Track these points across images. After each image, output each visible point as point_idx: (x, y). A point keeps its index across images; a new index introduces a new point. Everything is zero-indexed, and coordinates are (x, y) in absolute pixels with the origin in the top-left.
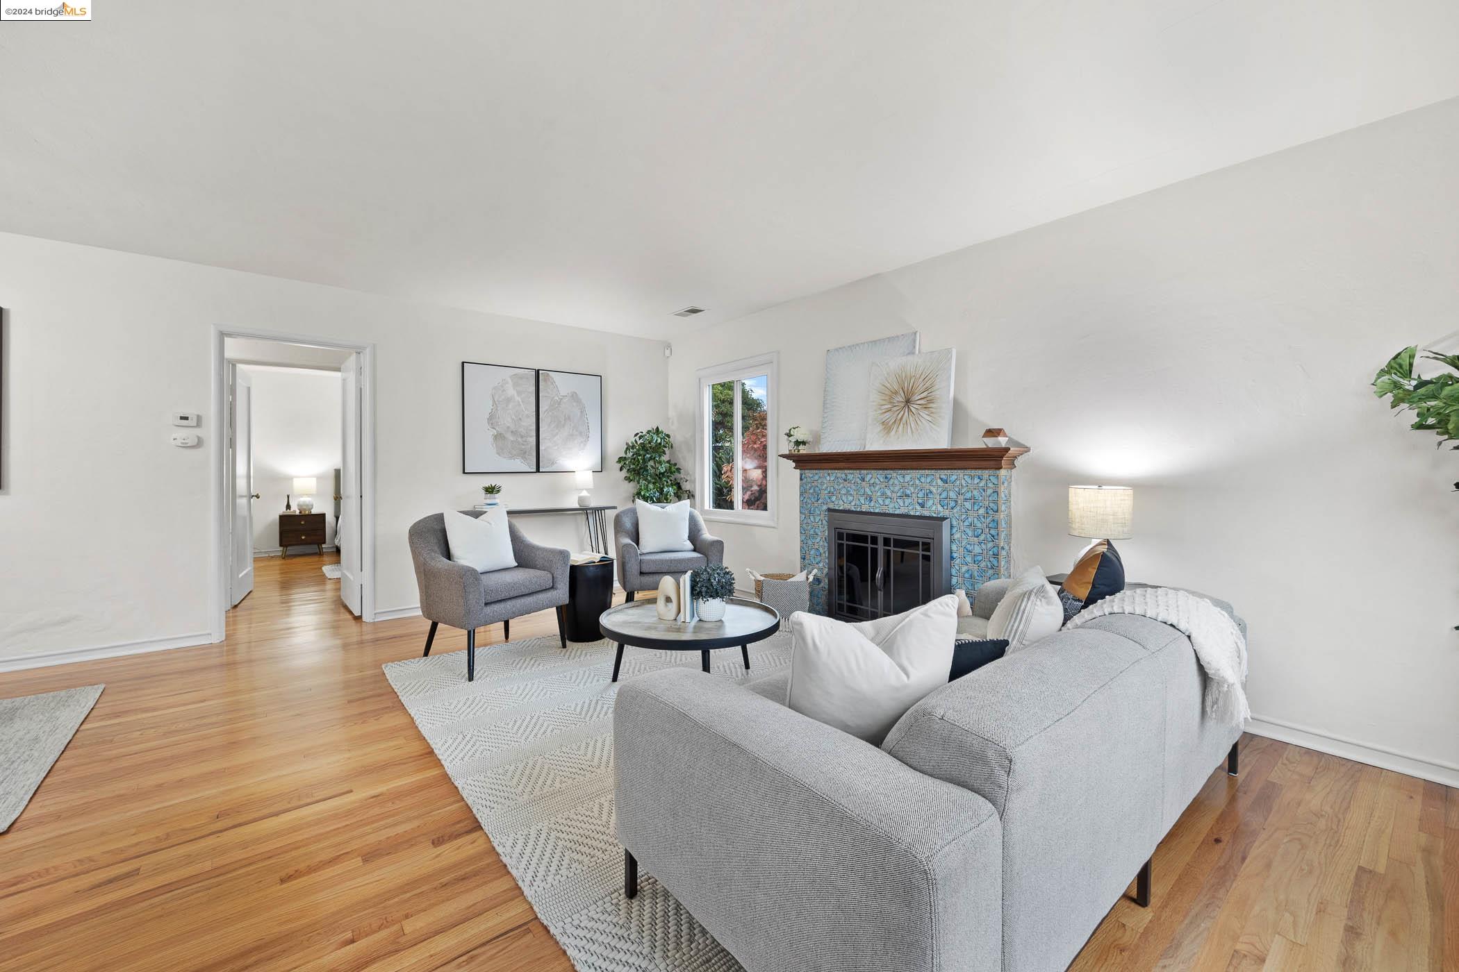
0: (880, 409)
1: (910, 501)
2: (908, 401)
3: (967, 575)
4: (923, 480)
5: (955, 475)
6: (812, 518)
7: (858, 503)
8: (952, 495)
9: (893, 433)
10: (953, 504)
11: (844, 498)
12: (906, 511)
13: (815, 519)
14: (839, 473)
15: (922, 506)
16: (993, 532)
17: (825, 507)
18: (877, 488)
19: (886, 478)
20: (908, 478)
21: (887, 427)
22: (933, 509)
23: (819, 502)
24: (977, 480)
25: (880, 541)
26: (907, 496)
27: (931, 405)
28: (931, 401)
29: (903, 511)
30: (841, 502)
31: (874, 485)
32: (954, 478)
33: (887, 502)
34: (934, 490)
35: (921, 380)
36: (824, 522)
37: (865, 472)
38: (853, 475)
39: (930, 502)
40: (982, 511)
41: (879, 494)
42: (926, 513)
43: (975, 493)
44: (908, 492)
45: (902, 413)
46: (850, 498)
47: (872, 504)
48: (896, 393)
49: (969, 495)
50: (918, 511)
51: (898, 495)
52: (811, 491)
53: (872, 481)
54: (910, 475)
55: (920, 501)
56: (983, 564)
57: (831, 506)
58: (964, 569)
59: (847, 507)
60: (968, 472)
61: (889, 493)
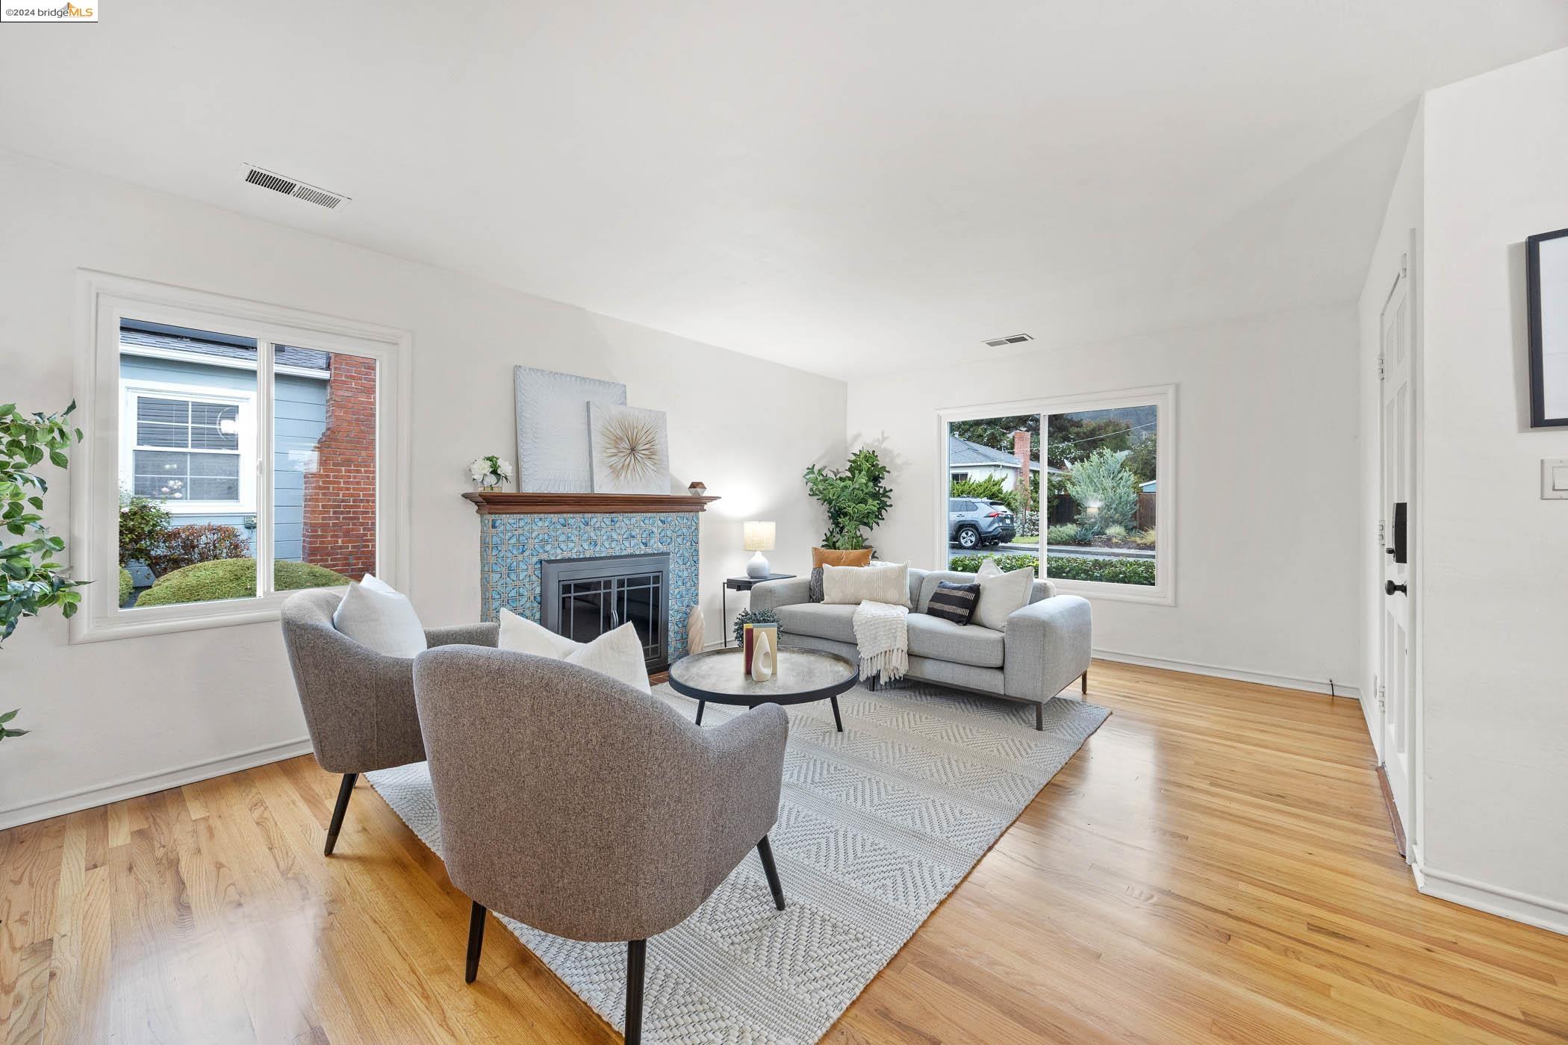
0: (605, 451)
1: (635, 541)
2: (633, 449)
3: (678, 596)
4: (646, 522)
5: (671, 517)
6: (513, 576)
7: (581, 549)
8: (669, 533)
9: (622, 477)
10: (669, 540)
11: (563, 546)
12: (632, 551)
13: (518, 576)
14: (555, 518)
15: (645, 544)
16: (695, 559)
17: (535, 559)
18: (603, 532)
19: (612, 521)
20: (633, 520)
21: (616, 472)
22: (656, 546)
23: (527, 553)
24: (685, 521)
25: (614, 585)
26: (634, 537)
27: (653, 457)
28: (653, 453)
29: (629, 551)
30: (560, 551)
31: (600, 528)
32: (670, 519)
33: (614, 545)
34: (655, 530)
35: (643, 432)
36: (534, 578)
37: (590, 515)
38: (575, 520)
39: (652, 541)
40: (689, 544)
41: (605, 537)
42: (649, 551)
43: (684, 530)
44: (633, 533)
45: (628, 459)
46: (572, 545)
47: (598, 548)
48: (621, 439)
49: (680, 533)
50: (643, 550)
51: (624, 537)
52: (513, 541)
53: (597, 525)
54: (637, 517)
55: (644, 541)
56: (688, 584)
57: (544, 557)
58: (677, 591)
59: (567, 555)
60: (680, 514)
61: (615, 536)
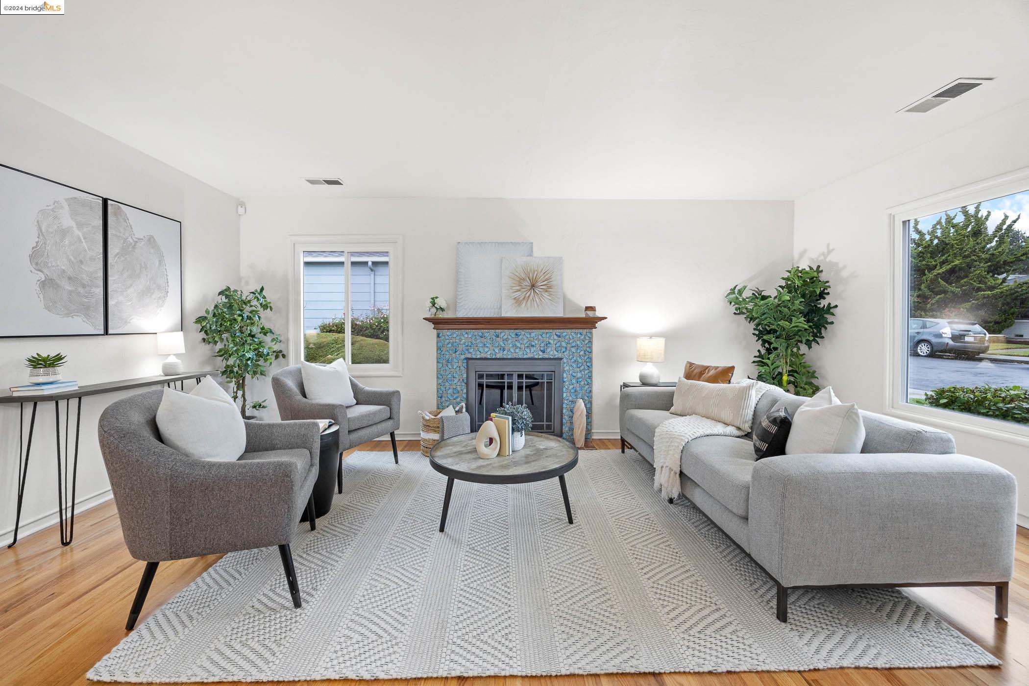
0: (511, 289)
1: (535, 349)
2: (533, 286)
3: (572, 391)
4: (544, 335)
5: (566, 333)
6: (450, 366)
7: (493, 352)
8: (564, 344)
9: (523, 305)
10: (564, 350)
11: (481, 349)
12: (532, 356)
13: (452, 366)
14: (476, 332)
15: (543, 352)
16: (588, 364)
17: (463, 357)
18: (509, 342)
19: (516, 335)
20: (533, 335)
21: (518, 302)
22: (551, 353)
23: (457, 353)
24: (579, 335)
25: (515, 377)
26: (533, 346)
27: (550, 290)
28: (550, 287)
29: (530, 356)
30: (479, 353)
31: (507, 340)
32: (565, 334)
33: (517, 350)
34: (552, 342)
35: (542, 273)
36: (462, 368)
37: (499, 331)
38: (489, 334)
39: (549, 350)
40: (582, 353)
41: (511, 345)
42: (546, 356)
43: (578, 343)
44: (533, 344)
45: (529, 293)
46: (486, 349)
47: (505, 352)
48: (524, 280)
49: (574, 344)
50: (541, 355)
51: (526, 345)
52: (450, 345)
53: (505, 337)
54: (535, 333)
55: (542, 349)
56: (582, 383)
57: (469, 356)
58: (571, 387)
59: (483, 356)
60: (574, 331)
61: (518, 345)
